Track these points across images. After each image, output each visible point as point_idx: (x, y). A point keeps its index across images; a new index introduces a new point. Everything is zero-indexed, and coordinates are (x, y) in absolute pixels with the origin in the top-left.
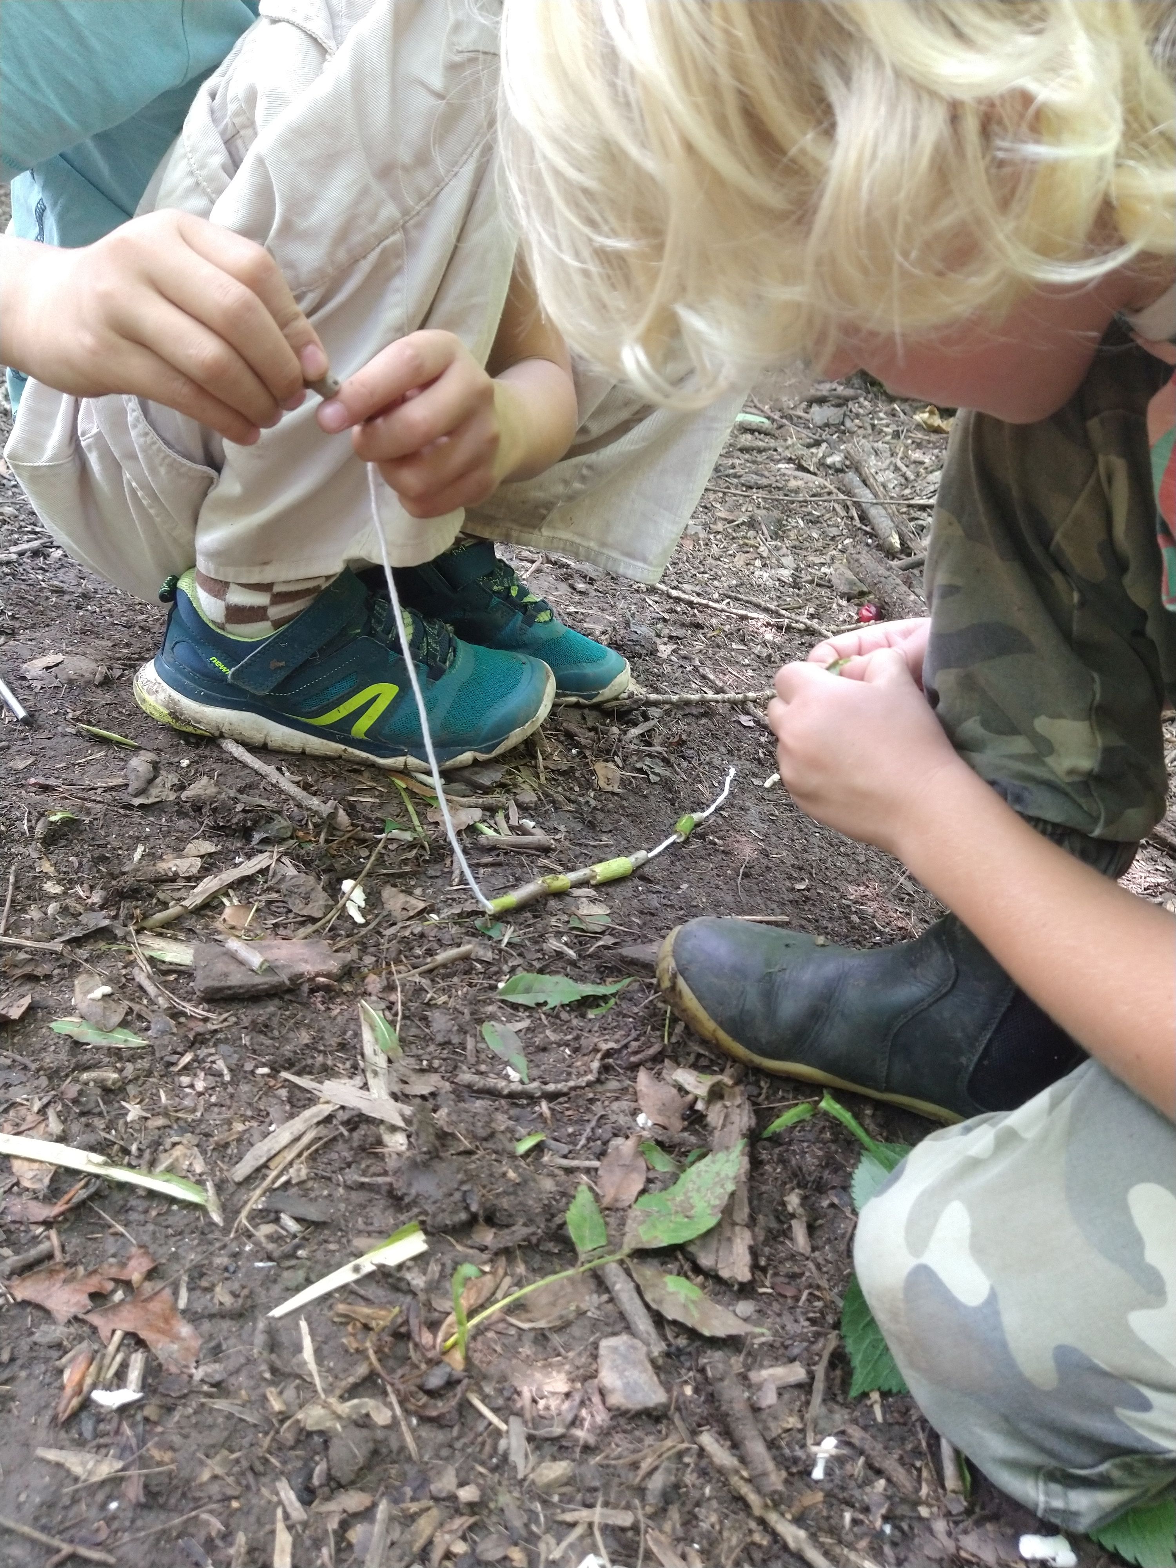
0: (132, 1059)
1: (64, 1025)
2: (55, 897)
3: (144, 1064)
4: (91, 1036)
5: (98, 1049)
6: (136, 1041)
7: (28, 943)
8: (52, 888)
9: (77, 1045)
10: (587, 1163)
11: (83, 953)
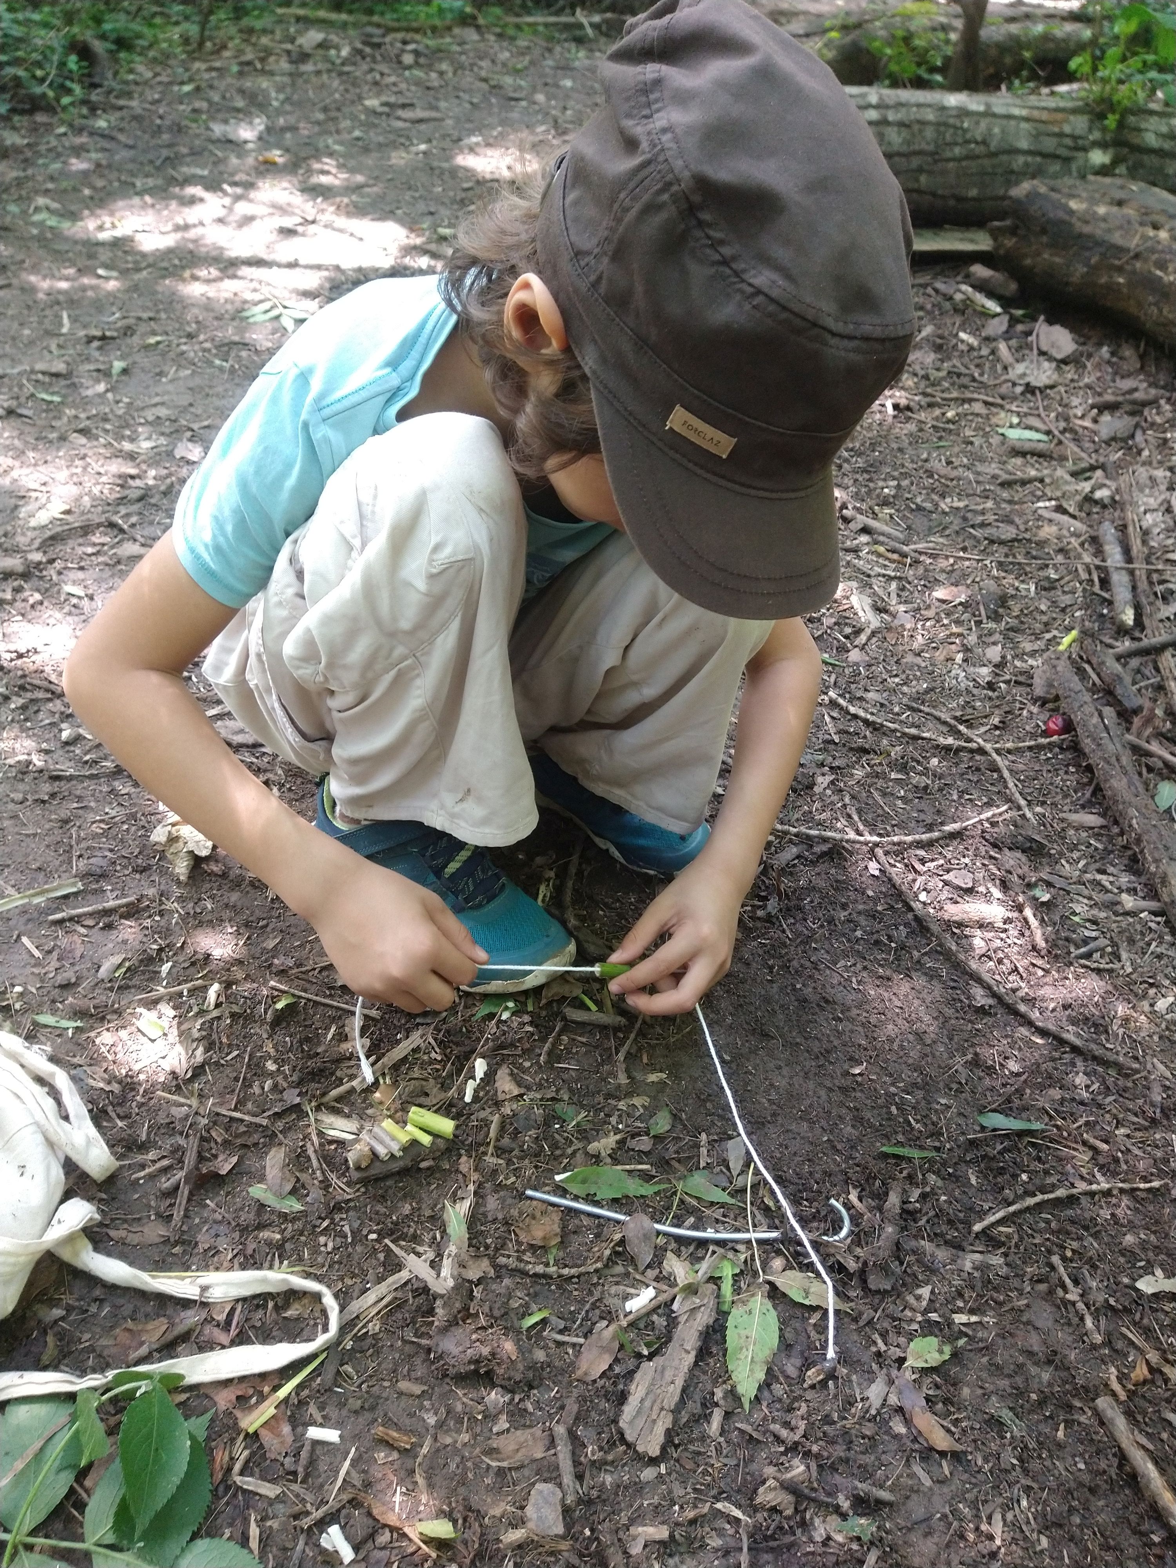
0: (294, 1220)
1: (257, 1191)
2: (271, 1075)
3: (299, 1225)
4: (270, 1200)
5: (273, 1212)
6: (298, 1207)
7: (246, 1118)
8: (271, 1066)
9: (262, 1207)
10: (575, 1340)
11: (280, 1125)
